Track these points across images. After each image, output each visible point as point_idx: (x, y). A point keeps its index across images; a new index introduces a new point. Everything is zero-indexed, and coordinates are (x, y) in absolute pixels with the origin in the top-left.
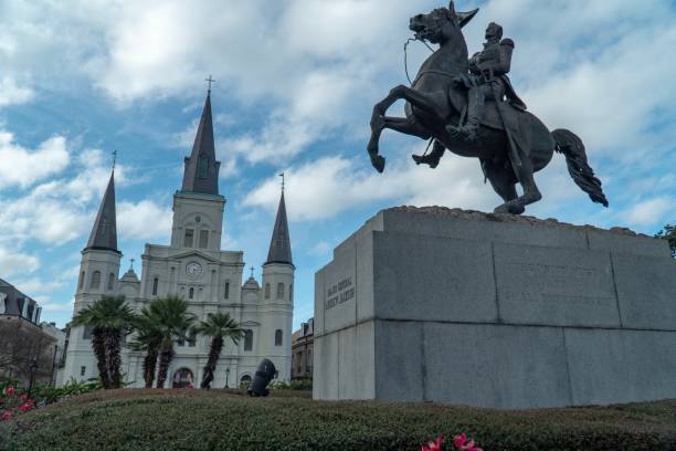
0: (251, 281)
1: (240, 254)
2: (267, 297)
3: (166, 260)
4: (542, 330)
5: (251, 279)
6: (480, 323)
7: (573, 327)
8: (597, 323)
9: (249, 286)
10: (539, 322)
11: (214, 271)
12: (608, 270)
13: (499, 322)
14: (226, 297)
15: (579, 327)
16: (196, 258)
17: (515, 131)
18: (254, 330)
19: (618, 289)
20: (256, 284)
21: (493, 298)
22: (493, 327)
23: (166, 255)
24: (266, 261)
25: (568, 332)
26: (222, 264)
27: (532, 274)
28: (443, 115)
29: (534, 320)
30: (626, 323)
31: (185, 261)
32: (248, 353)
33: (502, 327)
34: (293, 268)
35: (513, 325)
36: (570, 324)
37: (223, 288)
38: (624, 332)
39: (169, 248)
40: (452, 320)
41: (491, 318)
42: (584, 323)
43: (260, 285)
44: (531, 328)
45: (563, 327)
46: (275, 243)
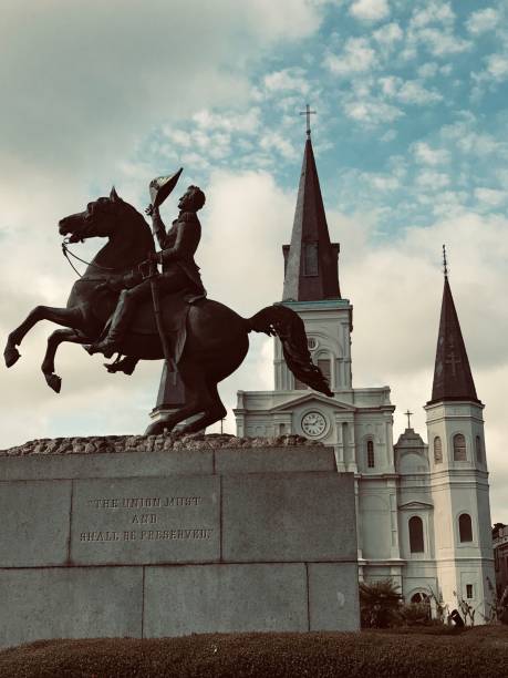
0: (409, 434)
1: (385, 391)
2: (438, 460)
3: (271, 413)
4: (118, 570)
5: (409, 431)
6: (48, 567)
7: (157, 565)
8: (190, 558)
9: (406, 443)
10: (115, 561)
11: (345, 424)
12: (214, 497)
13: (69, 565)
14: (371, 464)
15: (166, 565)
16: (315, 407)
18: (424, 517)
19: (224, 518)
20: (418, 437)
21: (65, 541)
22: (61, 570)
23: (269, 405)
24: (430, 399)
25: (149, 571)
26: (357, 412)
29: (111, 559)
30: (227, 557)
31: (300, 412)
32: (417, 557)
33: (71, 570)
34: (479, 405)
35: (84, 567)
36: (154, 562)
37: (363, 451)
38: (224, 567)
39: (273, 395)
41: (59, 561)
42: (172, 559)
43: (425, 441)
44: (105, 570)
45: (144, 565)
46: (441, 367)
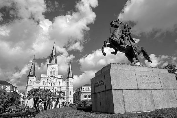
4: (147, 90)
8: (157, 88)
10: (146, 89)
11: (56, 80)
12: (158, 76)
13: (138, 89)
14: (59, 85)
15: (154, 89)
16: (52, 77)
17: (134, 46)
18: (65, 92)
21: (136, 84)
23: (46, 77)
25: (152, 90)
26: (58, 78)
27: (143, 78)
28: (119, 43)
29: (145, 88)
30: (163, 88)
33: (139, 90)
34: (73, 78)
35: (141, 89)
37: (58, 83)
38: (163, 90)
40: (129, 89)
41: (137, 88)
46: (69, 73)
